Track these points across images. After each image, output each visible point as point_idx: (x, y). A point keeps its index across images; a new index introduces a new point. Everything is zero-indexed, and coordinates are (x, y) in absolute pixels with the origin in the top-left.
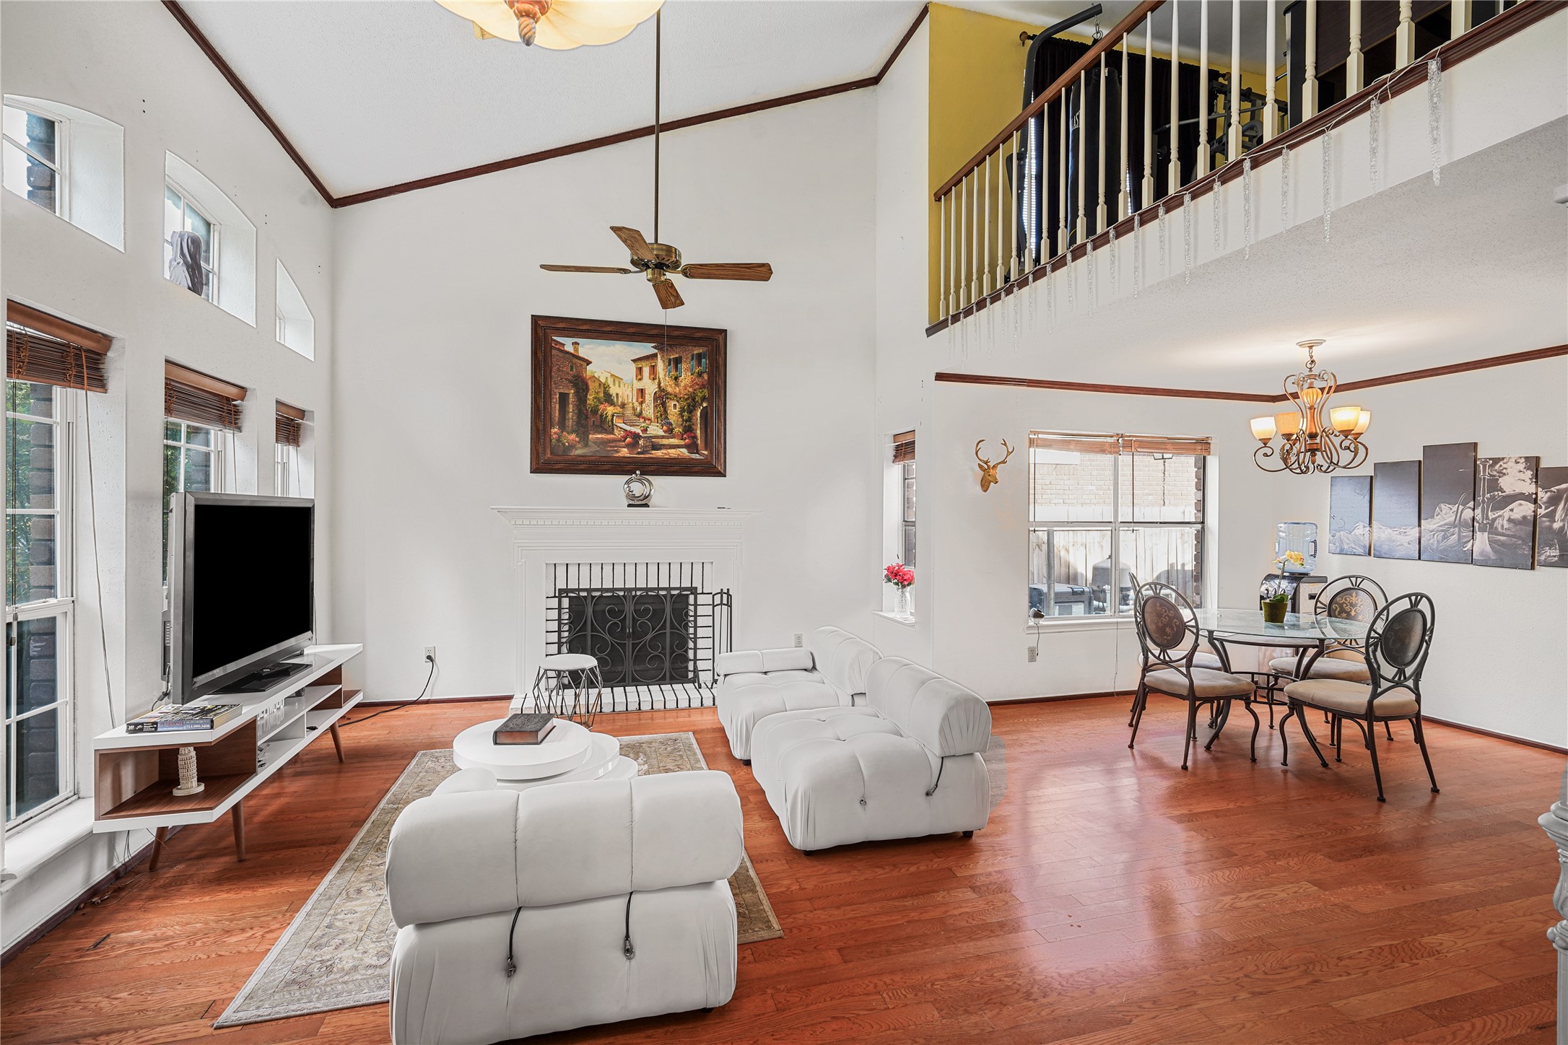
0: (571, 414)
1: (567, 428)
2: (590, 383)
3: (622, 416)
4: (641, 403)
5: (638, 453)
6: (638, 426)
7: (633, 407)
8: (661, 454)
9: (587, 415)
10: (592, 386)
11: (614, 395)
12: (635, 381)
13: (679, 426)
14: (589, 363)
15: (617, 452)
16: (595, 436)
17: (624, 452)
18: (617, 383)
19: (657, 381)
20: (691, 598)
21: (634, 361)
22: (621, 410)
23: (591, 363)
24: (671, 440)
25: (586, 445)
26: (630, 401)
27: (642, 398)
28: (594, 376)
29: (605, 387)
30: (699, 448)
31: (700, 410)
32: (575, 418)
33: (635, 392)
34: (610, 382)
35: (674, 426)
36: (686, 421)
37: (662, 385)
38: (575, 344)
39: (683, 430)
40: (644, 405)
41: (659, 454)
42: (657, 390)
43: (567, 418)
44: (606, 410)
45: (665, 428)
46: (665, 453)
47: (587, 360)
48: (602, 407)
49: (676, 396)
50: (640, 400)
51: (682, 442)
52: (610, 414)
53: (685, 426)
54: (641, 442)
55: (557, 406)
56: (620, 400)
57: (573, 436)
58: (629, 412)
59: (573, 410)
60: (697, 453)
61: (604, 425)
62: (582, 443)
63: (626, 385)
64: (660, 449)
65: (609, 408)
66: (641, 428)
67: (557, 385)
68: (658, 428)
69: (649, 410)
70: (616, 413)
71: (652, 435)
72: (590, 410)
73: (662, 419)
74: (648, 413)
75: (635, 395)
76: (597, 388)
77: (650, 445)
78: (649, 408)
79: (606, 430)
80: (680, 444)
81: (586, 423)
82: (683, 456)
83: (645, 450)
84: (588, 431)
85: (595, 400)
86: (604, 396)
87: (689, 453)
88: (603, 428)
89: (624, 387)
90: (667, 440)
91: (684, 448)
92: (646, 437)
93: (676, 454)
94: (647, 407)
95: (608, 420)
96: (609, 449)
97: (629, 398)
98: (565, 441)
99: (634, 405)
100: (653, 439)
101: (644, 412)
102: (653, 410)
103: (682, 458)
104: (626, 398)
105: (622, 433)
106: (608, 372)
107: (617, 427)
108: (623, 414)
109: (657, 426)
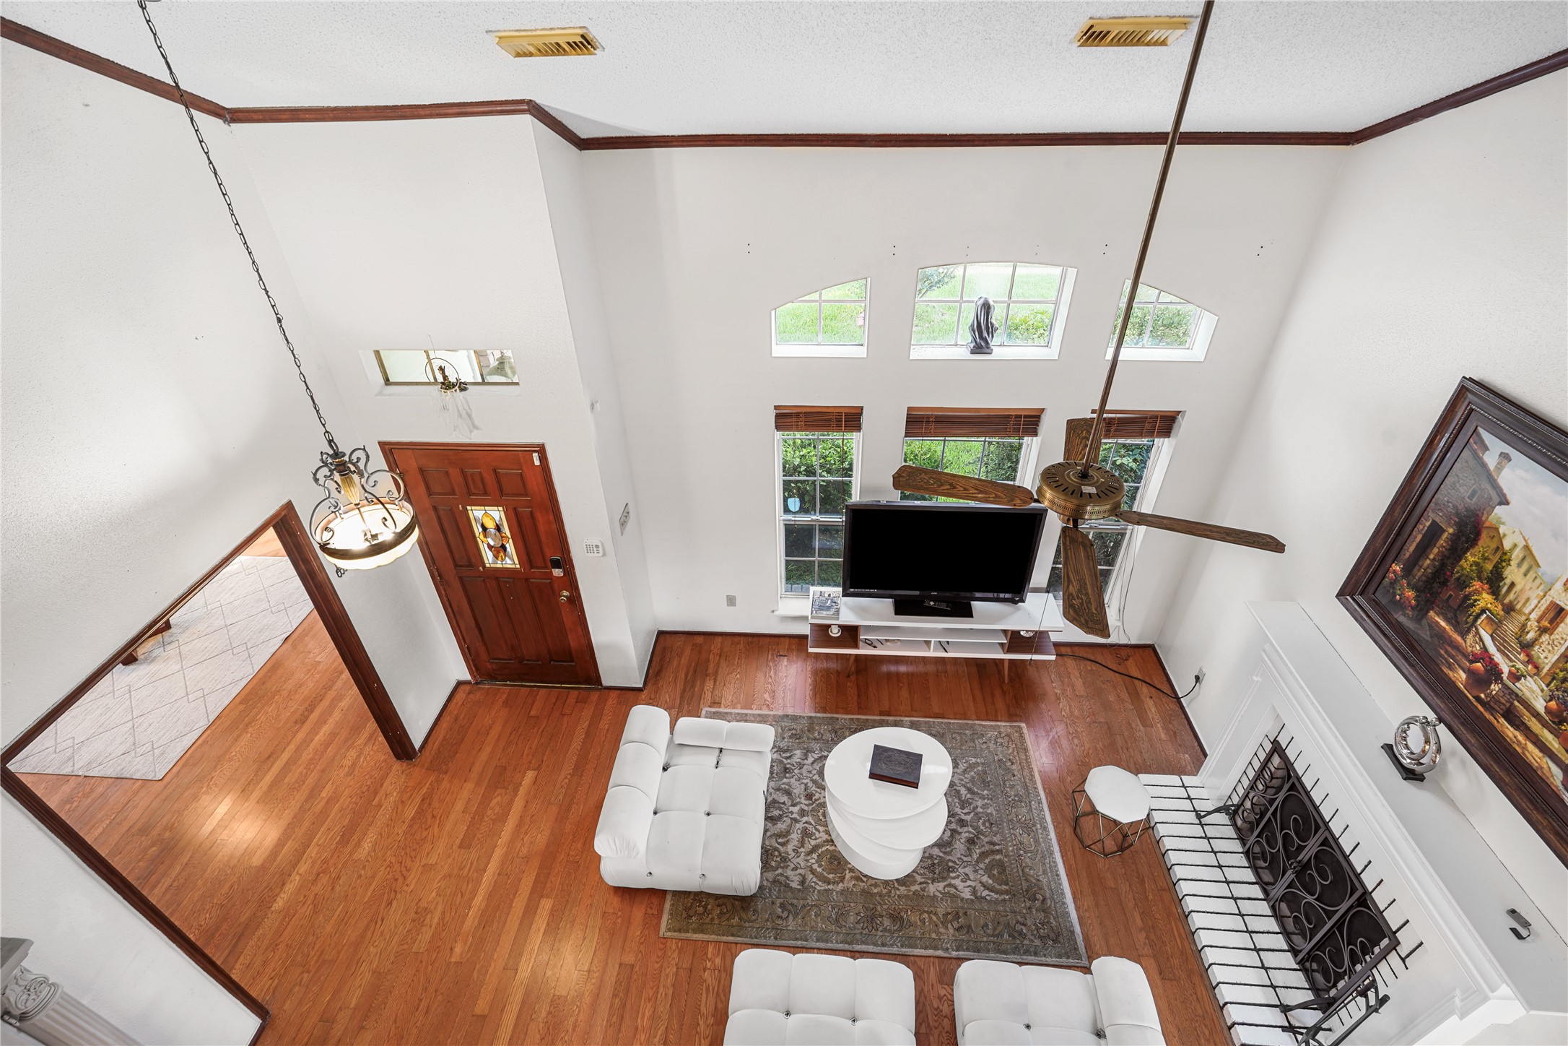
0: (1428, 562)
1: (1411, 577)
2: (1484, 535)
3: (1496, 625)
4: (1543, 631)
5: (1478, 699)
6: (1511, 660)
7: (1524, 626)
8: (1511, 735)
9: (1447, 581)
10: (1484, 542)
11: (1508, 581)
12: (1559, 586)
14: (1504, 501)
15: (1450, 667)
16: (1437, 619)
17: (1460, 677)
18: (1525, 566)
22: (1502, 613)
23: (1507, 503)
24: (1546, 732)
25: (1418, 620)
26: (1527, 611)
27: (1551, 622)
28: (1497, 530)
29: (1503, 559)
32: (1429, 571)
33: (1545, 604)
34: (1516, 555)
38: (1505, 457)
40: (1545, 638)
41: (1510, 732)
43: (1420, 563)
44: (1480, 593)
45: (1553, 704)
46: (1518, 741)
47: (1504, 496)
48: (1476, 585)
50: (1545, 623)
52: (1481, 604)
54: (1495, 688)
55: (1420, 537)
56: (1511, 596)
57: (1410, 594)
58: (1511, 627)
59: (1434, 559)
61: (1462, 614)
62: (1416, 613)
63: (1538, 581)
64: (1517, 727)
65: (1485, 595)
66: (1513, 666)
67: (1438, 507)
68: (1541, 694)
69: (1549, 651)
70: (1490, 611)
71: (1520, 694)
72: (1457, 575)
73: (1561, 687)
74: (1544, 655)
75: (1543, 609)
76: (1489, 551)
77: (1505, 705)
78: (1551, 649)
79: (1458, 623)
80: (1559, 755)
81: (1439, 591)
82: (1548, 778)
83: (1492, 704)
84: (1434, 602)
85: (1474, 568)
86: (1491, 572)
87: (1563, 784)
88: (1456, 616)
89: (1533, 581)
90: (1541, 726)
91: (1561, 769)
92: (1509, 688)
93: (1537, 762)
94: (1549, 644)
95: (1472, 610)
96: (1442, 652)
97: (1528, 604)
98: (1399, 592)
99: (1529, 623)
100: (1518, 701)
101: (1538, 647)
102: (1556, 657)
103: (1544, 777)
104: (1523, 601)
105: (1478, 648)
106: (1524, 537)
107: (1477, 632)
108: (1500, 622)
109: (1542, 690)
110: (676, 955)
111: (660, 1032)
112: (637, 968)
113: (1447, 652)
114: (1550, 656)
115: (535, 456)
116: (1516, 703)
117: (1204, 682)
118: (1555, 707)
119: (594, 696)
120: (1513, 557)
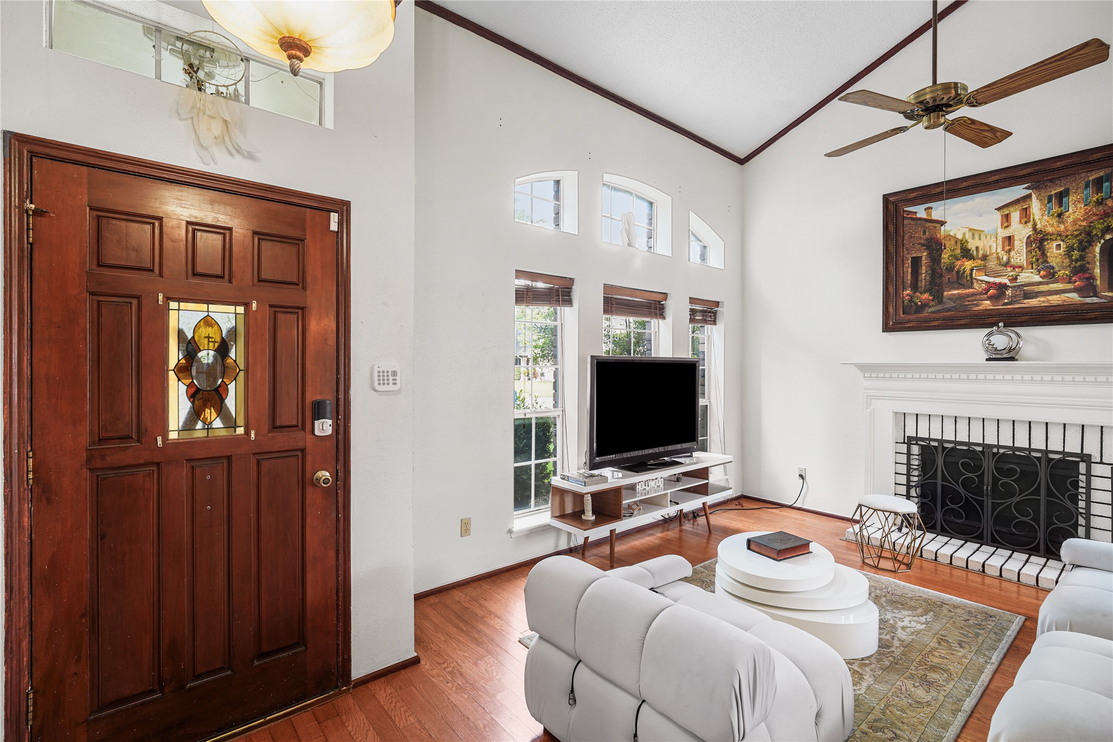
0: (924, 275)
1: (920, 289)
2: (944, 242)
3: (984, 269)
4: (1009, 251)
5: (1005, 304)
6: (1005, 275)
7: (998, 258)
8: (1036, 303)
9: (941, 274)
10: (947, 244)
11: (974, 249)
12: (1000, 230)
13: (1064, 268)
15: (977, 305)
16: (950, 293)
17: (987, 305)
18: (977, 237)
19: (1030, 225)
20: (1082, 467)
21: (998, 209)
22: (982, 262)
23: (946, 222)
24: (1051, 285)
25: (941, 302)
26: (994, 251)
27: (1009, 245)
28: (949, 235)
29: (963, 243)
30: (1098, 290)
31: (1099, 245)
32: (928, 278)
33: (1000, 242)
34: (968, 237)
35: (1057, 269)
36: (1077, 261)
37: (1039, 226)
38: (929, 209)
39: (1071, 272)
40: (1012, 253)
41: (1034, 302)
42: (1031, 233)
43: (920, 279)
45: (1042, 273)
46: (1042, 301)
47: (941, 221)
49: (1060, 235)
50: (1007, 248)
51: (1070, 286)
52: (968, 268)
53: (1075, 267)
54: (1009, 292)
55: (909, 270)
56: (981, 252)
57: (926, 296)
58: (992, 264)
59: (926, 271)
60: (1095, 295)
61: (962, 280)
62: (936, 301)
63: (988, 237)
64: (1036, 297)
65: (967, 263)
66: (1008, 277)
67: (909, 251)
68: (1033, 274)
69: (1019, 256)
70: (976, 267)
71: (1023, 283)
72: (945, 268)
73: (1039, 264)
74: (1018, 259)
75: (1001, 244)
76: (953, 246)
77: (1021, 294)
78: (1019, 255)
79: (964, 285)
80: (1067, 288)
81: (941, 281)
82: (1072, 301)
83: (1014, 299)
84: (942, 288)
85: (951, 258)
86: (961, 252)
87: (1081, 297)
88: (959, 283)
89: (986, 238)
90: (1046, 286)
91: (1073, 292)
92: (1015, 286)
93: (1060, 301)
94: (1016, 254)
95: (966, 274)
96: (967, 303)
97: (992, 249)
98: (918, 301)
99: (1000, 255)
100: (1026, 287)
101: (1012, 260)
102: (1025, 256)
103: (1069, 303)
104: (989, 249)
105: (984, 285)
106: (966, 228)
107: (977, 280)
108: (985, 266)
109: (1032, 273)
113: (969, 301)
114: (1021, 258)
115: (334, 217)
116: (1025, 288)
118: (1045, 272)
120: (967, 238)
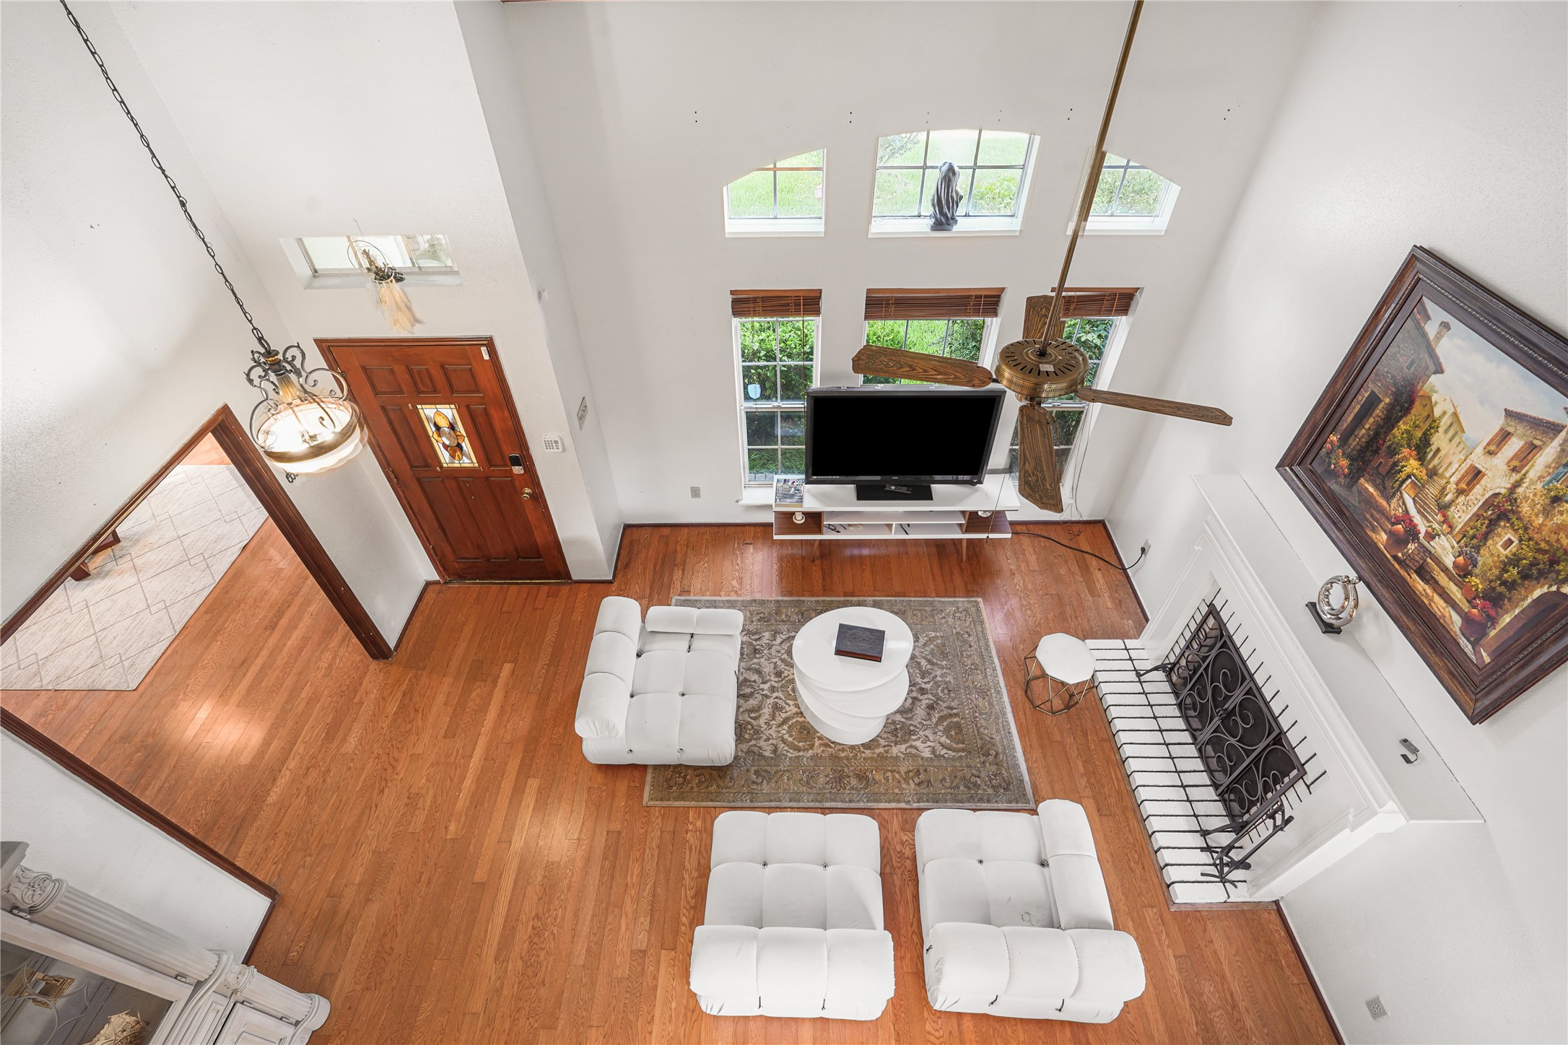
0: (1363, 431)
1: (1347, 447)
2: (1417, 403)
3: (1419, 488)
4: (1460, 492)
5: (1395, 558)
6: (1429, 521)
7: (1444, 488)
8: (1421, 589)
9: (1379, 449)
10: (1417, 409)
11: (1434, 448)
12: (1480, 450)
13: (1484, 579)
14: (1439, 370)
15: (1374, 529)
16: (1366, 485)
17: (1382, 539)
18: (1451, 432)
19: (1516, 477)
20: (1295, 772)
21: (1509, 414)
22: (1425, 477)
23: (1442, 372)
24: (1452, 585)
25: (1349, 487)
26: (1448, 475)
27: (1468, 484)
28: (1430, 398)
29: (1433, 425)
30: (1483, 642)
31: (1545, 589)
32: (1364, 440)
33: (1465, 467)
34: (1445, 422)
35: (1477, 571)
36: (1504, 583)
37: (1520, 490)
38: (1445, 326)
39: (1484, 591)
40: (1461, 499)
41: (1420, 586)
42: (1503, 491)
43: (1356, 433)
44: (1407, 459)
45: (1461, 559)
46: (1427, 594)
47: (1440, 364)
48: (1405, 451)
49: (1526, 529)
50: (1463, 486)
51: (1465, 606)
52: (1408, 470)
53: (1494, 589)
54: (1412, 547)
55: (1358, 407)
56: (1436, 461)
57: (1344, 462)
58: (1432, 490)
59: (1369, 428)
60: (1474, 644)
61: (1389, 480)
62: (1348, 480)
63: (1461, 446)
64: (1427, 582)
65: (1412, 461)
66: (1430, 527)
67: (1377, 378)
68: (1451, 550)
69: (1463, 511)
70: (1415, 476)
71: (1433, 551)
72: (1388, 443)
73: (1469, 544)
74: (1459, 514)
75: (1462, 472)
76: (1421, 419)
77: (1418, 562)
78: (1465, 509)
79: (1385, 488)
80: (1461, 605)
81: (1371, 459)
82: (1449, 625)
83: (1407, 562)
84: (1365, 470)
85: (1405, 435)
86: (1420, 438)
87: (1461, 630)
88: (1383, 482)
89: (1457, 446)
90: (1448, 580)
91: (1461, 617)
92: (1424, 547)
93: (1440, 612)
94: (1464, 504)
95: (1399, 476)
96: (1368, 516)
97: (1450, 468)
98: (1334, 461)
99: (1449, 486)
100: (1431, 558)
101: (1454, 508)
102: (1469, 516)
103: (1445, 625)
104: (1446, 466)
105: (1401, 511)
106: (1453, 405)
107: (1402, 497)
108: (1423, 486)
109: (1453, 547)
110: (659, 821)
111: (648, 887)
112: (624, 834)
113: (1372, 516)
114: (1463, 515)
115: (484, 349)
116: (1429, 560)
117: (1150, 554)
118: (1463, 561)
119: (565, 590)
120: (1441, 424)
